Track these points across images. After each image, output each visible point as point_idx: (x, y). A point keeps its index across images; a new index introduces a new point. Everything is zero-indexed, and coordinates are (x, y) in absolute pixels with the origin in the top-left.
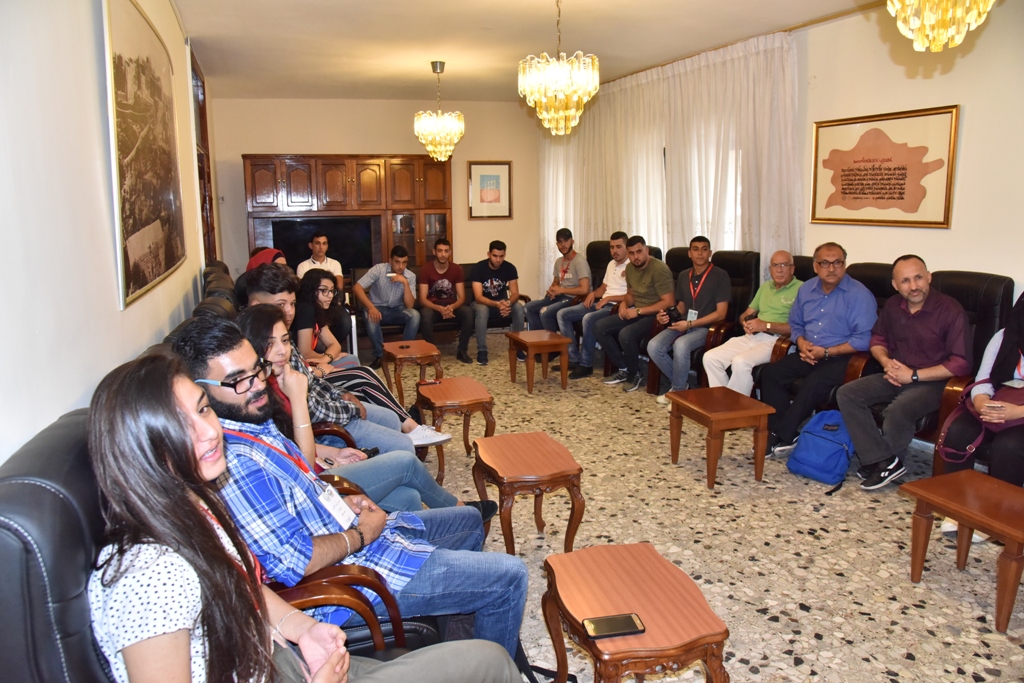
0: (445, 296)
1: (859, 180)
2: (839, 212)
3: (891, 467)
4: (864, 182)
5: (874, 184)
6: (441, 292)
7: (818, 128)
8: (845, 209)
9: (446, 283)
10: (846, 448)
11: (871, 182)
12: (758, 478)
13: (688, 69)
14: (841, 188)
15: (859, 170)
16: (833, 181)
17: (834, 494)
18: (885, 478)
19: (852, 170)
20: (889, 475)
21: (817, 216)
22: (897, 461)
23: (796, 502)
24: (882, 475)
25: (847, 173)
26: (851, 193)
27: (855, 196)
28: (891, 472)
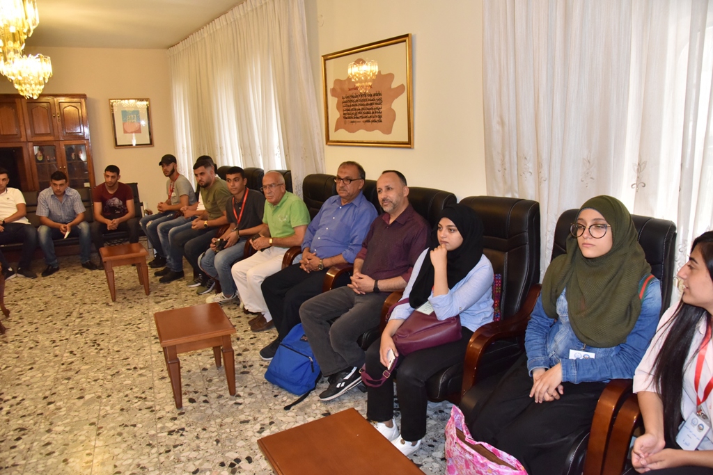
0: (118, 212)
1: (353, 105)
2: (343, 135)
3: (347, 378)
4: (357, 107)
5: (363, 109)
6: (114, 208)
7: (325, 60)
8: (347, 132)
9: (116, 201)
10: (311, 360)
11: (361, 107)
12: (233, 392)
13: (242, 14)
14: (342, 113)
15: (353, 97)
16: (338, 108)
17: (292, 408)
18: (341, 388)
19: (348, 97)
20: (345, 385)
21: (331, 139)
22: (353, 371)
23: (247, 422)
24: (338, 386)
25: (345, 100)
26: (349, 118)
27: (352, 120)
28: (348, 382)
